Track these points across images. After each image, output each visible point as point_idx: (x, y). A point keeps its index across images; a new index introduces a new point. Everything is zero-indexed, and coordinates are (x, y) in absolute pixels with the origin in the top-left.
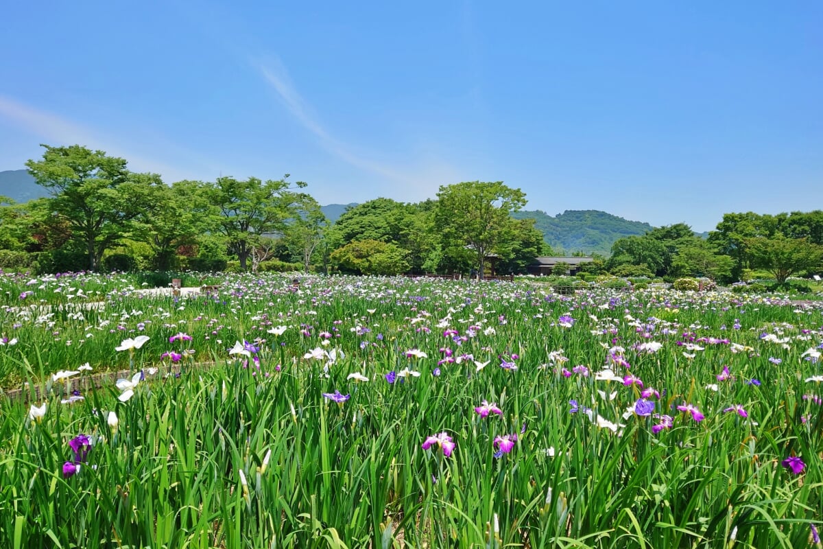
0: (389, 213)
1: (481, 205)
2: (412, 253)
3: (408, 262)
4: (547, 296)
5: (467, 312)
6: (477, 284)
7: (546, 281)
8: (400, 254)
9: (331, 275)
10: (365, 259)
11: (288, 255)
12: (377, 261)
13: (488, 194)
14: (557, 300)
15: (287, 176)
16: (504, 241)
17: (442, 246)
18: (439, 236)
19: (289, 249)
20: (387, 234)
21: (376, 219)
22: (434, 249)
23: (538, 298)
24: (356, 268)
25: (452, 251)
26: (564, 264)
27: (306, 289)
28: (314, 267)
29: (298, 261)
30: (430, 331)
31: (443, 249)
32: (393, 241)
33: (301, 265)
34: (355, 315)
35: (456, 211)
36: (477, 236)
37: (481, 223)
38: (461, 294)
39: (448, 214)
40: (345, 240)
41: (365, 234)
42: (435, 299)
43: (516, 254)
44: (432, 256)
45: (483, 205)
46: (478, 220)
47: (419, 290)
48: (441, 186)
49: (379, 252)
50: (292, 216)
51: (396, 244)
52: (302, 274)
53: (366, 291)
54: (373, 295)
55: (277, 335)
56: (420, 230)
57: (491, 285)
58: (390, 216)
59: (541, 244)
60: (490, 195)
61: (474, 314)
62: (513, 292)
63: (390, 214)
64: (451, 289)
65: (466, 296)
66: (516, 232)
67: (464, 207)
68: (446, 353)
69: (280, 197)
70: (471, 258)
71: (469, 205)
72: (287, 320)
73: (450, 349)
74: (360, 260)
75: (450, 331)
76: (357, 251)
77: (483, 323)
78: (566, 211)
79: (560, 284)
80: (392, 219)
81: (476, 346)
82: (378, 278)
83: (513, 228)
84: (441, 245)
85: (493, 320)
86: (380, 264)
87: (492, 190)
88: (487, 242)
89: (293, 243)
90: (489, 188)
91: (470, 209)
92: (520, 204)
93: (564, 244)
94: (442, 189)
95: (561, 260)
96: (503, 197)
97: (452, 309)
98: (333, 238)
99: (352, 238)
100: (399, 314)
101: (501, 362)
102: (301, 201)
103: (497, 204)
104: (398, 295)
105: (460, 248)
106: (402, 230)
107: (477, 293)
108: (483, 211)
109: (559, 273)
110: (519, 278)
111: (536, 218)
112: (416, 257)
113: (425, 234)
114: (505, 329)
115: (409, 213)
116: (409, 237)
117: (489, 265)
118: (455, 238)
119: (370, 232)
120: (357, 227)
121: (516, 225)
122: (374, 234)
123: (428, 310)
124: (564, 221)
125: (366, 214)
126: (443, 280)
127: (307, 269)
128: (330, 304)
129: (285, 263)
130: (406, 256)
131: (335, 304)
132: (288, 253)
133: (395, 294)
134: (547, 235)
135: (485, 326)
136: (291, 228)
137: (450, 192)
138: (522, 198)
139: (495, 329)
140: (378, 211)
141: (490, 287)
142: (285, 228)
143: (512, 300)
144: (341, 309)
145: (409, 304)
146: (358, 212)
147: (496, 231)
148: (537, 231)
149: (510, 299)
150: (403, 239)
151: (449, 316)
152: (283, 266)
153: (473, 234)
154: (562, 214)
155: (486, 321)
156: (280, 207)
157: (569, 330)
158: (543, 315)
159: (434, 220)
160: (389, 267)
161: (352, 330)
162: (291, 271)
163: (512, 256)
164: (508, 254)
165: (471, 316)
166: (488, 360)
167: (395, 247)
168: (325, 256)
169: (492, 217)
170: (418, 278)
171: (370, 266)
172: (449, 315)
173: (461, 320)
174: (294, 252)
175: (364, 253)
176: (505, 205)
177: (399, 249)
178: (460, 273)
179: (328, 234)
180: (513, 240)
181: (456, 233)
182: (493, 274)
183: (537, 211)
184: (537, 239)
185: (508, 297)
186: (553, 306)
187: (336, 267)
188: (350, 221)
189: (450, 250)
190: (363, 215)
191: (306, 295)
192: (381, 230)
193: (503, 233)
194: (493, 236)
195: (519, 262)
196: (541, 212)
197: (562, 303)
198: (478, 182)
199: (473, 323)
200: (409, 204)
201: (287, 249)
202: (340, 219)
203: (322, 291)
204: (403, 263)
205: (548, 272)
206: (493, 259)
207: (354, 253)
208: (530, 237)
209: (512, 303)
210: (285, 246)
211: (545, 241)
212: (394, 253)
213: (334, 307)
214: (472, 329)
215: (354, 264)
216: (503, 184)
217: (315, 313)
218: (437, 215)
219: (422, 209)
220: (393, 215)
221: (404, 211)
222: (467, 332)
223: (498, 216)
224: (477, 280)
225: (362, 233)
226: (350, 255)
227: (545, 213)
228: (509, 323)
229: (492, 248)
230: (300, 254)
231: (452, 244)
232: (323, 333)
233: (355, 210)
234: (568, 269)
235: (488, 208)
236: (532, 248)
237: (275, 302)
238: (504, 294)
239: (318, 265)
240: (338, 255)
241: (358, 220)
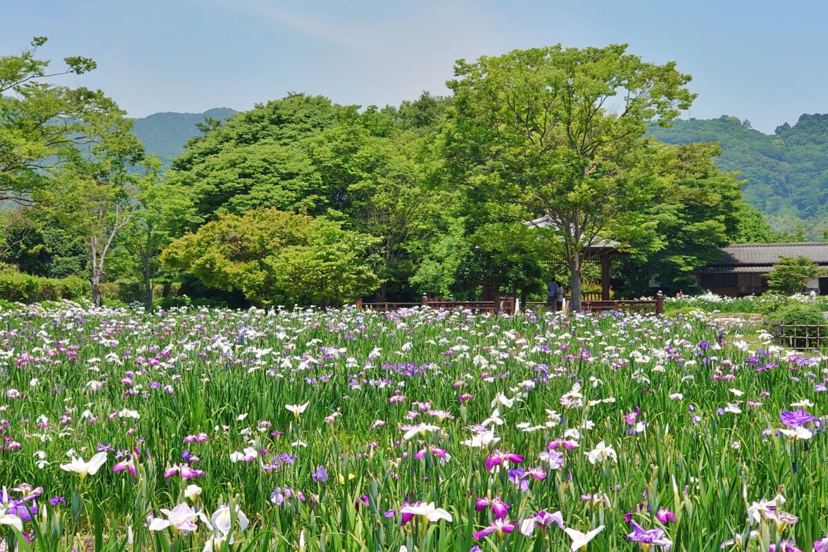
0: (319, 135)
1: (569, 110)
2: (385, 243)
3: (375, 266)
4: (753, 353)
5: (539, 402)
6: (564, 327)
7: (751, 310)
8: (352, 248)
9: (166, 307)
10: (254, 263)
11: (44, 256)
12: (290, 268)
13: (588, 79)
14: (781, 365)
15: (40, 41)
16: (632, 206)
17: (467, 222)
18: (458, 193)
19: (46, 241)
20: (314, 192)
21: (282, 152)
22: (444, 229)
23: (728, 361)
24: (230, 289)
25: (493, 237)
26: (802, 263)
27: (107, 350)
28: (115, 285)
29: (70, 271)
30: (448, 456)
31: (470, 229)
32: (330, 210)
33: (81, 282)
34: (242, 417)
35: (502, 127)
36: (560, 192)
37: (570, 157)
38: (522, 354)
39: (482, 136)
40: (197, 213)
41: (253, 193)
42: (453, 370)
43: (669, 238)
44: (439, 248)
45: (576, 110)
46: (563, 150)
47: (407, 346)
48: (461, 62)
49: (293, 241)
50: (56, 150)
51: (340, 219)
52: (83, 306)
53: (265, 352)
54: (287, 363)
55: (83, 475)
56: (404, 179)
57: (603, 325)
58: (321, 143)
59: (737, 209)
60: (592, 82)
61: (560, 409)
62: (659, 344)
63: (321, 137)
64: (494, 342)
65: (535, 357)
66: (667, 181)
67: (524, 116)
68: (494, 511)
69: (21, 98)
70: (544, 253)
71: (538, 111)
72: (61, 435)
73: (502, 499)
74: (243, 264)
75: (502, 456)
76: (234, 240)
77: (583, 432)
78: (804, 117)
79: (790, 319)
80: (326, 153)
81: (568, 491)
82: (294, 315)
83: (657, 169)
84: (462, 219)
85: (607, 424)
86: (296, 276)
87: (599, 68)
88: (588, 210)
89: (56, 222)
90: (590, 64)
91: (540, 120)
92: (676, 103)
93: (801, 207)
94: (462, 68)
95: (794, 252)
96: (627, 86)
97: (501, 398)
98: (165, 207)
99: (219, 204)
100: (356, 412)
101: (630, 527)
102: (80, 110)
103: (613, 105)
104: (352, 362)
105: (515, 228)
106: (353, 179)
107: (564, 351)
108: (575, 126)
109: (787, 288)
110: (677, 306)
111: (722, 137)
112: (395, 253)
113: (417, 190)
114: (644, 445)
115: (374, 134)
116: (374, 199)
117: (596, 270)
118: (501, 200)
119: (269, 186)
120: (231, 175)
121: (665, 160)
122: (278, 193)
123: (435, 400)
124: (798, 143)
125: (256, 139)
126: (470, 317)
127: (96, 292)
128: (171, 389)
129: (35, 279)
130: (369, 251)
131: (183, 389)
132: (42, 251)
133: (343, 357)
134: (753, 183)
135: (590, 440)
136: (55, 183)
137: (484, 76)
138: (680, 88)
139: (615, 447)
140: (288, 130)
141: (599, 333)
142: (38, 184)
143: (659, 368)
144: (201, 401)
145: (382, 385)
146: (233, 135)
147: (612, 180)
148: (725, 173)
149: (652, 364)
150: (356, 203)
151: (496, 418)
152: (30, 288)
153: (548, 188)
154: (792, 124)
155: (590, 424)
156: (21, 126)
157: (806, 445)
158: (741, 406)
159: (444, 150)
160: (321, 284)
161: (235, 457)
162: (54, 298)
163: (658, 244)
164: (648, 240)
165: (552, 413)
166: (598, 525)
167: (336, 227)
168: (144, 257)
169: (601, 143)
170: (403, 311)
171: (270, 281)
172: (496, 413)
173: (524, 426)
174: (59, 246)
175: (253, 246)
176: (634, 111)
177: (350, 234)
178: (515, 295)
179: (153, 197)
180: (657, 199)
181: (502, 187)
182: (605, 295)
183: (724, 119)
184: (725, 197)
185: (648, 359)
186: (769, 381)
187: (177, 285)
188: (211, 159)
189: (487, 233)
190: (247, 142)
191: (108, 366)
192: (298, 183)
193: (630, 183)
194: (604, 192)
195: (678, 260)
196: (737, 122)
197: (794, 373)
198: (559, 47)
199: (557, 432)
200: (372, 110)
201: (39, 240)
202: (185, 155)
203: (147, 355)
204: (360, 272)
205: (759, 285)
206: (605, 256)
207: (225, 246)
208: (705, 194)
209: (660, 374)
210: (34, 230)
211: (746, 205)
212: (335, 245)
213: (183, 399)
214: (556, 447)
215: (226, 275)
216: (627, 53)
217: (134, 414)
218: (450, 140)
219: (408, 122)
220: (330, 140)
221: (359, 127)
222: (544, 456)
223: (615, 138)
224: (563, 313)
225: (246, 190)
226: (215, 253)
227: (747, 123)
228: (650, 430)
229: (602, 223)
230: (75, 253)
231: (492, 216)
232: (175, 468)
233: (225, 130)
234: (811, 276)
235: (588, 117)
236: (711, 222)
237: (23, 386)
238: (636, 353)
239: (127, 282)
240: (181, 254)
241: (233, 156)
